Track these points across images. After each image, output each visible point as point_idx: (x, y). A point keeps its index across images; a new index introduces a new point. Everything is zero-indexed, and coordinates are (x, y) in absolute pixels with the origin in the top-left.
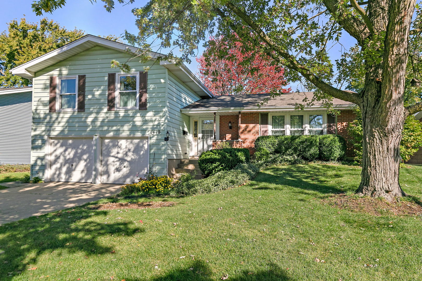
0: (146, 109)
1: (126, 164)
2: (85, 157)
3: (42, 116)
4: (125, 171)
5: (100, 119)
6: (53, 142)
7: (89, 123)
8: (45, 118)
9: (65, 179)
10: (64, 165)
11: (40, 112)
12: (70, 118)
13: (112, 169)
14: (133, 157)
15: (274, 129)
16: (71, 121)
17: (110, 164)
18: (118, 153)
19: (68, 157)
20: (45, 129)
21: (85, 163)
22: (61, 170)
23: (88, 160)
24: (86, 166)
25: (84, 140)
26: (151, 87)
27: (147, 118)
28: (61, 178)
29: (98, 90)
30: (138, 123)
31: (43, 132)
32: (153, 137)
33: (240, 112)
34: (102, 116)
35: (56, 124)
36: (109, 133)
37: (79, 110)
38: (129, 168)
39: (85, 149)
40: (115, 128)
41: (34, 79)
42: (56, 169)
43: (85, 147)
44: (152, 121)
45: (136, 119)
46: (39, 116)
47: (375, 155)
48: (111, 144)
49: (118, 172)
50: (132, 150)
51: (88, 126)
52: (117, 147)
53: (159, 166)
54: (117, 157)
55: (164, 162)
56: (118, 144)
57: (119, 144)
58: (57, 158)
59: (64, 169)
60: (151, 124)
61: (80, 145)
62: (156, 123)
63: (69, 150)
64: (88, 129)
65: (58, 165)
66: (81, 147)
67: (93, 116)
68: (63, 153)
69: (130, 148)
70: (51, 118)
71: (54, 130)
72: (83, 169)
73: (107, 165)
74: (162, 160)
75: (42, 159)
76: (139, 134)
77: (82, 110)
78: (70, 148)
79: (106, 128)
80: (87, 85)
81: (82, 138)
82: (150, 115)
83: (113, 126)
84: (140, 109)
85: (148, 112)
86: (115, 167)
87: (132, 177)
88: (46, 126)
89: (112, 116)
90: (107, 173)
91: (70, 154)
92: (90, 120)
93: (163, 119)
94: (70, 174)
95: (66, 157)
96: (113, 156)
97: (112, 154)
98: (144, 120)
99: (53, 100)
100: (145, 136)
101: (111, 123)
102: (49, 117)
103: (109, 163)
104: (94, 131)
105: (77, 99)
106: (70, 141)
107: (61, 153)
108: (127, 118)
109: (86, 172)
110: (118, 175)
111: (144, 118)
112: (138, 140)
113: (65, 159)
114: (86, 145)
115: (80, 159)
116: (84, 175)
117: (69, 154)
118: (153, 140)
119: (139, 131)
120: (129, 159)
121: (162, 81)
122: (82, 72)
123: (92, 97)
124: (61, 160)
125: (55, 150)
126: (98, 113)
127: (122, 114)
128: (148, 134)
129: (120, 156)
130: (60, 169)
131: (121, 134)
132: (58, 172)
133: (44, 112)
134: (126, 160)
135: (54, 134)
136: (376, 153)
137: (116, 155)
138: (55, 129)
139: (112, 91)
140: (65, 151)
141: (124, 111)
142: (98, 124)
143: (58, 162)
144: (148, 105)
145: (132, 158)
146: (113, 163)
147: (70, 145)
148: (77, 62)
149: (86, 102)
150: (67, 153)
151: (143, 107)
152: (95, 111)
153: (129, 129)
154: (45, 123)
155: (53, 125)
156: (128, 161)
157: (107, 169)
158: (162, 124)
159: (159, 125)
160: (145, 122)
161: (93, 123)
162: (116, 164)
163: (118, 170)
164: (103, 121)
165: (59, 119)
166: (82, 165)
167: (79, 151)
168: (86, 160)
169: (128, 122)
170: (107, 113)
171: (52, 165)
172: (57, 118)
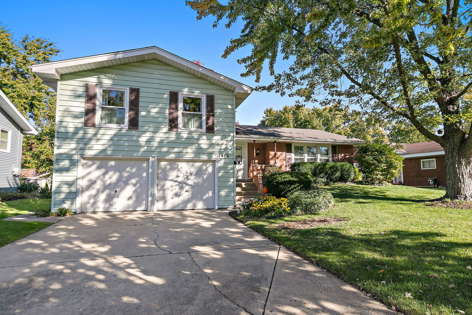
0: (213, 132)
1: (187, 188)
2: (134, 181)
3: (71, 130)
4: (185, 195)
5: (158, 139)
6: (86, 163)
7: (143, 144)
8: (75, 133)
9: (104, 208)
10: (103, 192)
11: (68, 125)
12: (115, 135)
13: (169, 194)
14: (196, 181)
15: (296, 157)
16: (116, 139)
17: (168, 189)
18: (177, 177)
19: (108, 182)
20: (76, 147)
21: (134, 188)
22: (98, 197)
23: (138, 185)
24: (135, 191)
25: (133, 162)
26: (218, 111)
27: (214, 142)
28: (98, 207)
29: (155, 108)
30: (204, 146)
31: (72, 151)
32: (220, 160)
33: (275, 142)
34: (160, 136)
35: (93, 142)
36: (169, 155)
37: (131, 127)
38: (190, 193)
39: (134, 172)
40: (176, 150)
41: (59, 83)
42: (90, 197)
43: (134, 170)
44: (218, 145)
45: (201, 142)
46: (66, 130)
47: (463, 175)
48: (168, 167)
49: (177, 198)
50: (194, 173)
51: (140, 146)
52: (176, 170)
53: (227, 189)
54: (176, 181)
55: (233, 186)
56: (177, 167)
57: (179, 167)
58: (92, 183)
59: (103, 197)
60: (218, 147)
61: (127, 167)
62: (223, 147)
63: (111, 173)
64: (142, 150)
65: (93, 192)
66: (128, 169)
67: (148, 135)
68: (101, 177)
69: (192, 172)
70: (85, 133)
71: (90, 149)
72: (132, 195)
73: (163, 189)
74: (230, 183)
75: (70, 184)
76: (204, 157)
77: (135, 128)
78: (111, 171)
79: (165, 149)
80: (141, 99)
81: (131, 160)
82: (216, 138)
83: (174, 148)
84: (207, 132)
85: (215, 135)
86: (174, 192)
87: (194, 201)
88: (78, 143)
89: (173, 136)
90: (164, 198)
91: (112, 177)
92: (143, 139)
93: (231, 143)
94: (111, 203)
95: (106, 181)
96: (171, 180)
97: (170, 178)
98: (211, 143)
99: (90, 112)
100: (212, 159)
101: (172, 145)
102: (82, 132)
103: (166, 187)
104: (149, 152)
105: (127, 115)
106: (113, 163)
107: (98, 177)
108: (191, 140)
109: (134, 199)
110: (177, 200)
111: (211, 141)
112: (201, 163)
113: (104, 184)
114: (136, 167)
115: (126, 183)
116: (131, 202)
117: (110, 178)
118: (221, 164)
119: (205, 155)
120: (190, 182)
121: (230, 107)
122: (135, 85)
123: (147, 114)
124: (98, 185)
125: (89, 174)
126: (155, 132)
127: (185, 135)
128: (214, 157)
129: (180, 179)
130: (96, 196)
131: (184, 156)
132: (92, 201)
133: (74, 125)
134: (187, 184)
135: (89, 153)
136: (464, 174)
137: (175, 179)
138: (92, 147)
139: (174, 111)
140: (105, 174)
141: (187, 133)
142: (155, 144)
143: (93, 188)
144: (216, 129)
145: (194, 182)
146: (171, 188)
147: (112, 167)
148: (127, 73)
149: (140, 119)
150: (107, 176)
151: (210, 130)
152: (151, 129)
153: (194, 152)
154: (76, 140)
155: (90, 143)
156: (189, 185)
157: (164, 195)
158: (230, 148)
159: (226, 149)
160: (211, 145)
161: (148, 143)
162: (175, 189)
163: (177, 195)
164: (161, 142)
165: (99, 136)
166: (129, 190)
167: (126, 175)
168: (135, 185)
169: (193, 144)
170: (166, 133)
171: (84, 192)
172: (95, 135)
